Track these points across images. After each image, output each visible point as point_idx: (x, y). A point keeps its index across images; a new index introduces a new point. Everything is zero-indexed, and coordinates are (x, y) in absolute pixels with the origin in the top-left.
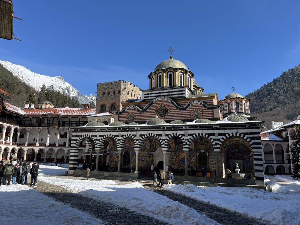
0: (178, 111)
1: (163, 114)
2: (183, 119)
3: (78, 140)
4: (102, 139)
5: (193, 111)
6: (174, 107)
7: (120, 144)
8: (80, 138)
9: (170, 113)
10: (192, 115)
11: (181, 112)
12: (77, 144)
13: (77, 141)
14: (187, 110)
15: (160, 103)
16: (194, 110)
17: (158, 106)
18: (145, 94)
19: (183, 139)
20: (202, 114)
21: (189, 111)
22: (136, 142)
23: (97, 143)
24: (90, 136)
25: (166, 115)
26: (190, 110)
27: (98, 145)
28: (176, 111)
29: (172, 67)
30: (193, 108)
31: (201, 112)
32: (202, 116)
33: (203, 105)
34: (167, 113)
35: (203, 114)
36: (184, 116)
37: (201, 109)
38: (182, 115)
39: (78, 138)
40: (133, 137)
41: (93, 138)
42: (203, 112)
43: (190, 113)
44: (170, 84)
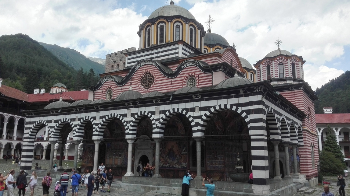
0: (166, 79)
1: (148, 85)
2: (173, 90)
3: (31, 128)
4: (56, 125)
5: (185, 78)
6: (161, 74)
7: (77, 132)
8: (33, 126)
9: (156, 82)
10: (185, 83)
11: (170, 80)
12: (30, 133)
13: (31, 130)
14: (179, 76)
15: (144, 70)
16: (188, 75)
17: (141, 74)
18: (128, 59)
19: (153, 119)
20: (198, 81)
21: (181, 77)
22: (95, 128)
23: (52, 132)
24: (44, 121)
25: (152, 85)
26: (183, 77)
27: (52, 135)
28: (164, 80)
29: (164, 15)
30: (186, 72)
31: (197, 78)
32: (197, 84)
33: (199, 66)
34: (152, 83)
35: (200, 81)
36: (174, 86)
37: (196, 73)
38: (171, 84)
39: (31, 126)
40: (91, 121)
41: (48, 125)
42: (199, 77)
43: (182, 81)
44: (162, 41)
